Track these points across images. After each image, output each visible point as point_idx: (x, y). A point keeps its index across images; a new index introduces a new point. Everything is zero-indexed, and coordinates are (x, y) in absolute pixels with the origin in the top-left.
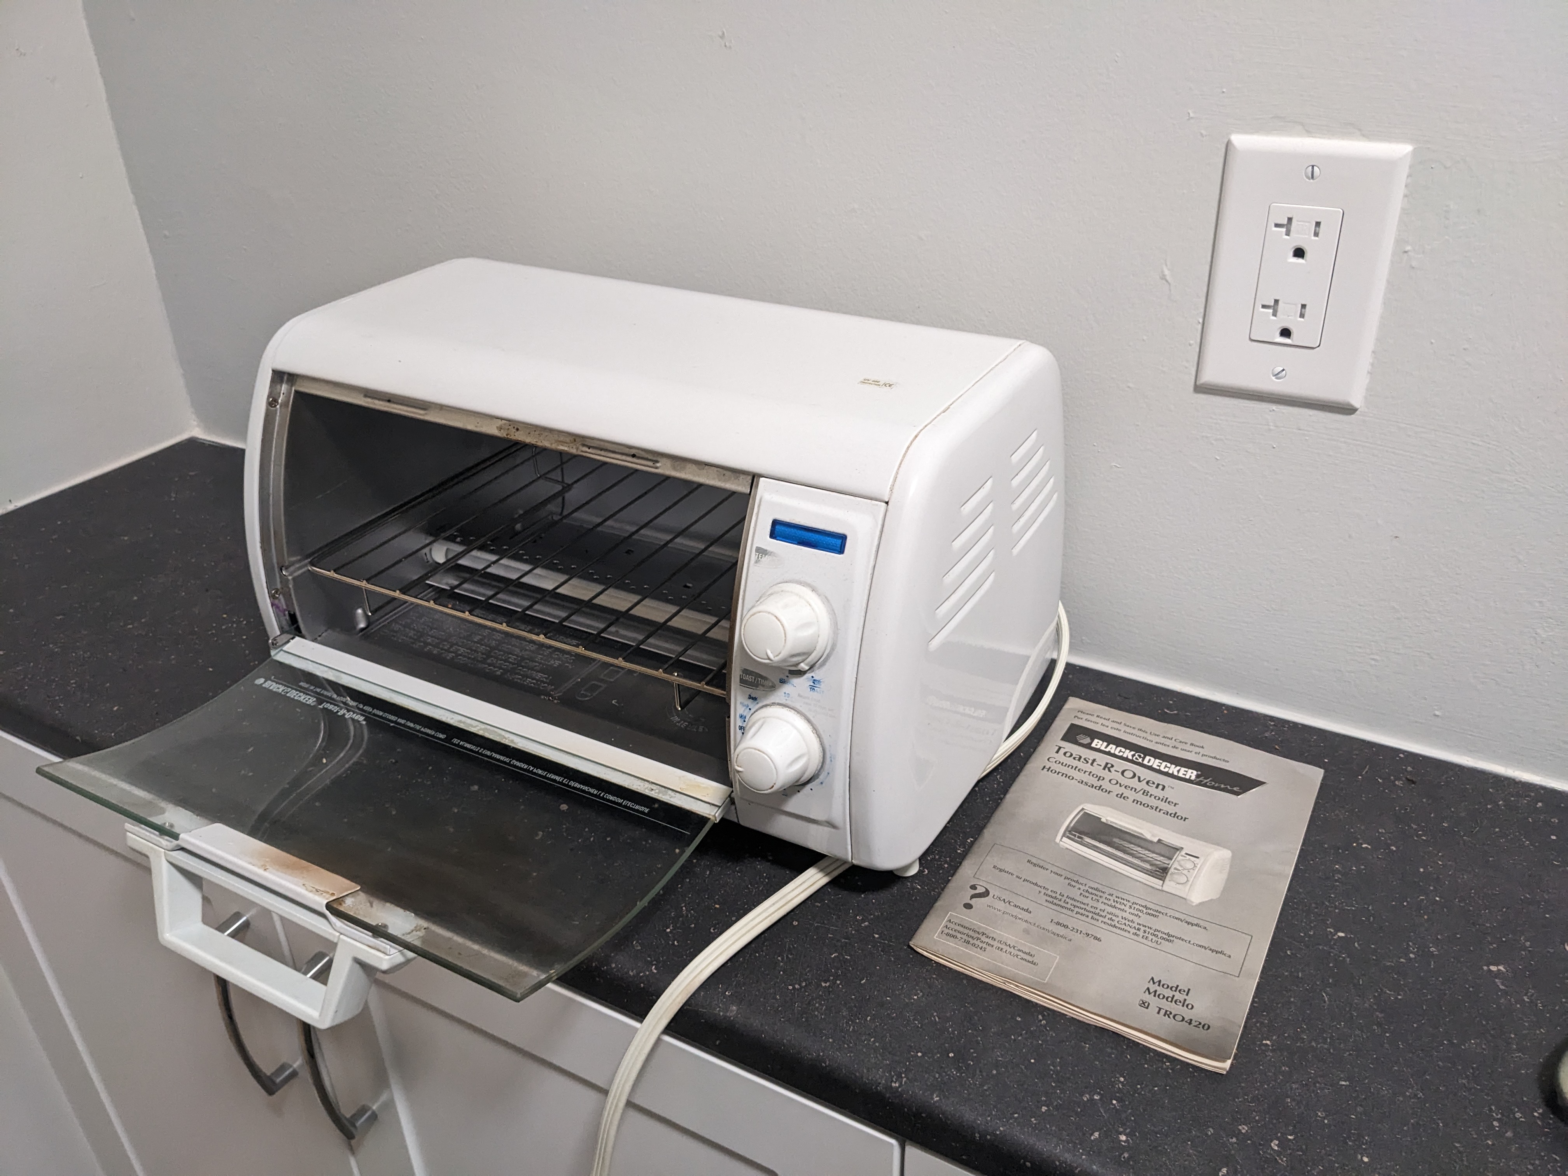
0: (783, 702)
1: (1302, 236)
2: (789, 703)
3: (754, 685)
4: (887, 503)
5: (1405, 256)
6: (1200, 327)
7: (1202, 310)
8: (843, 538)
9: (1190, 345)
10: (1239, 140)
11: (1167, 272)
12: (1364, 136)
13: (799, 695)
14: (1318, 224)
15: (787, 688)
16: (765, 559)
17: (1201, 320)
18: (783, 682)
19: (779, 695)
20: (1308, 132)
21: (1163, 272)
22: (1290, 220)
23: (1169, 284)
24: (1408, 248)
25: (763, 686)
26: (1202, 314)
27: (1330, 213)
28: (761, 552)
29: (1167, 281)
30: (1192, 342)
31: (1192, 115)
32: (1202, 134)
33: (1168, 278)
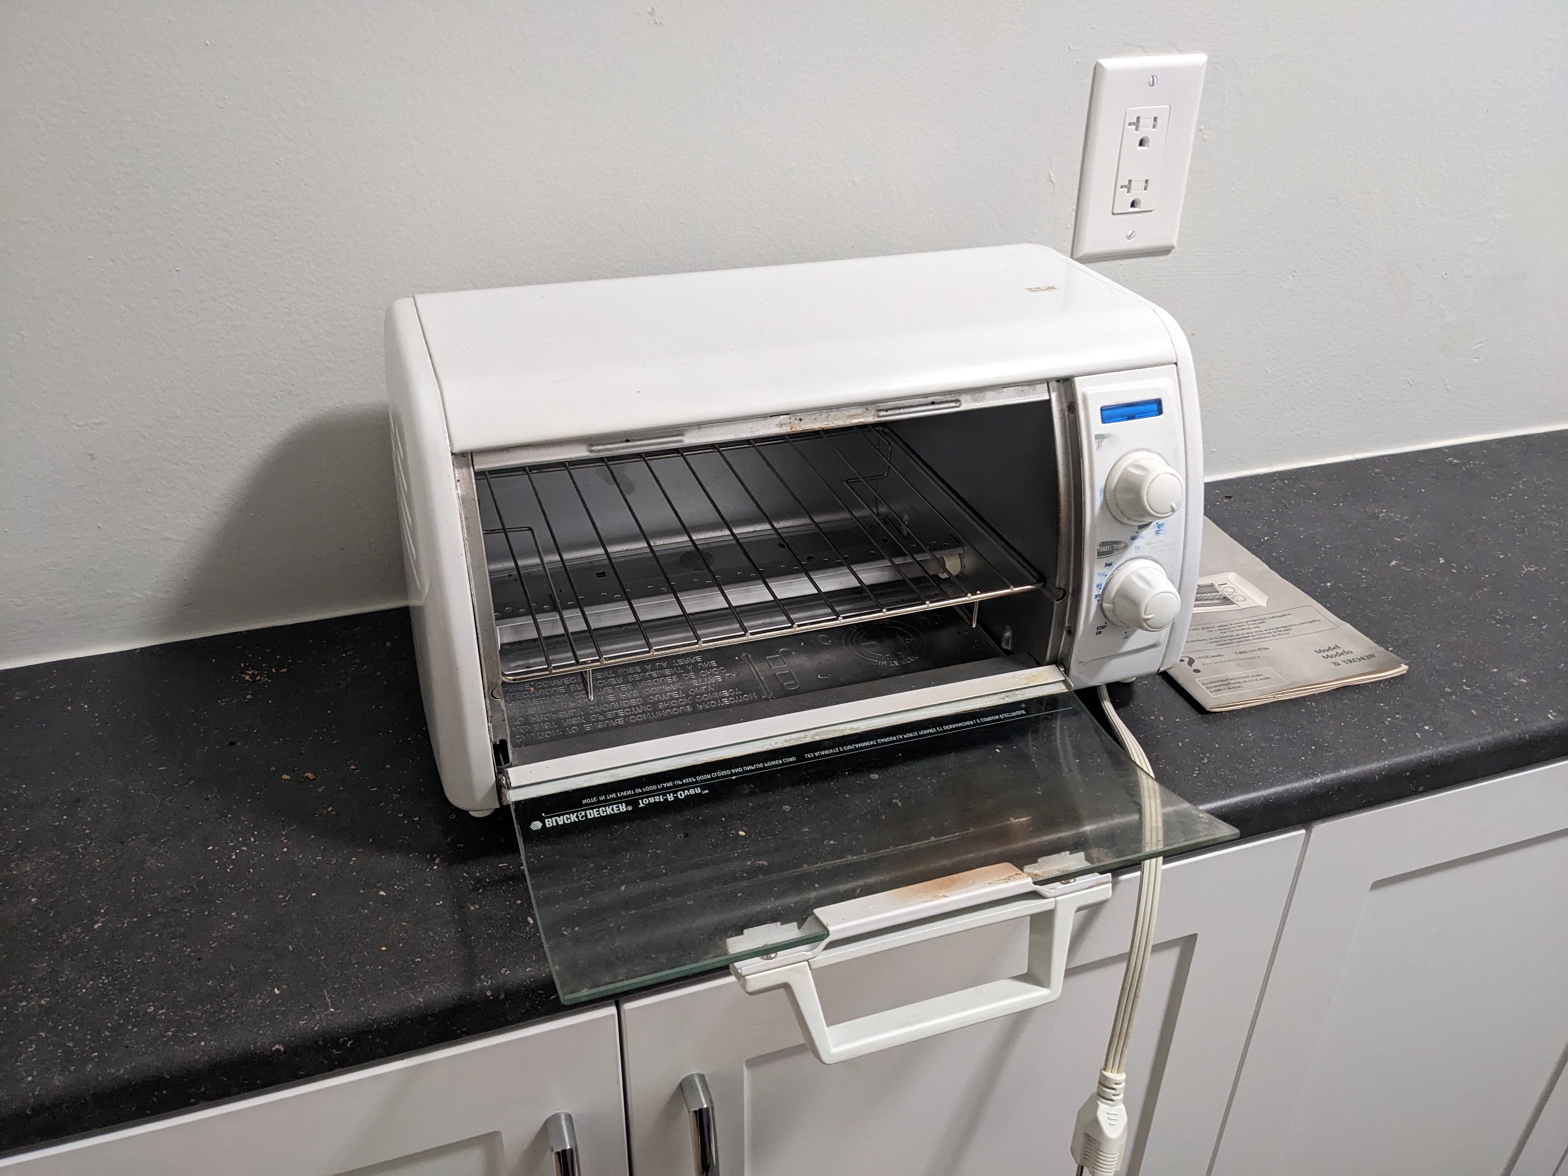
0: (1134, 555)
1: (1145, 131)
2: (1139, 554)
3: (1109, 553)
4: (1176, 364)
5: (1200, 133)
6: (1074, 213)
7: (1075, 200)
8: (1158, 402)
9: (1067, 228)
10: (1108, 63)
11: (1052, 175)
12: (1178, 50)
13: (1148, 544)
14: (1155, 119)
15: (1137, 543)
16: (1105, 442)
17: (1075, 208)
18: (1133, 538)
19: (1131, 552)
20: (1145, 52)
21: (1049, 175)
22: (1138, 119)
23: (1053, 183)
24: (1202, 127)
25: (1118, 550)
26: (1076, 203)
27: (1161, 109)
28: (1100, 437)
29: (1052, 181)
30: (1069, 226)
31: (1072, 48)
32: (1078, 62)
33: (1053, 179)
